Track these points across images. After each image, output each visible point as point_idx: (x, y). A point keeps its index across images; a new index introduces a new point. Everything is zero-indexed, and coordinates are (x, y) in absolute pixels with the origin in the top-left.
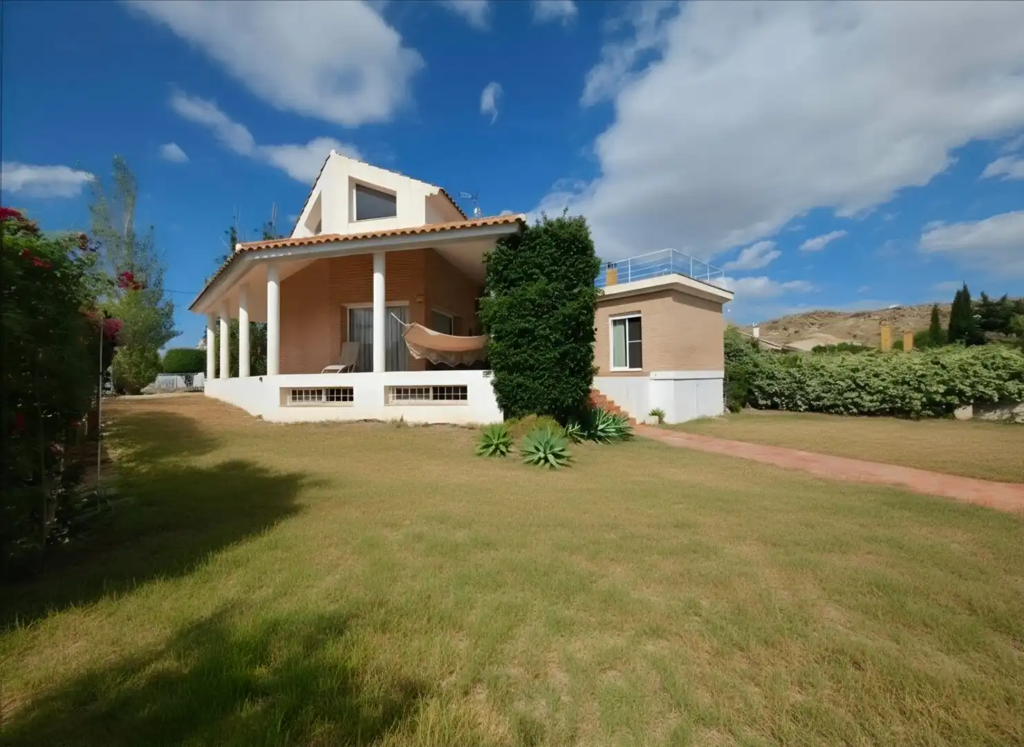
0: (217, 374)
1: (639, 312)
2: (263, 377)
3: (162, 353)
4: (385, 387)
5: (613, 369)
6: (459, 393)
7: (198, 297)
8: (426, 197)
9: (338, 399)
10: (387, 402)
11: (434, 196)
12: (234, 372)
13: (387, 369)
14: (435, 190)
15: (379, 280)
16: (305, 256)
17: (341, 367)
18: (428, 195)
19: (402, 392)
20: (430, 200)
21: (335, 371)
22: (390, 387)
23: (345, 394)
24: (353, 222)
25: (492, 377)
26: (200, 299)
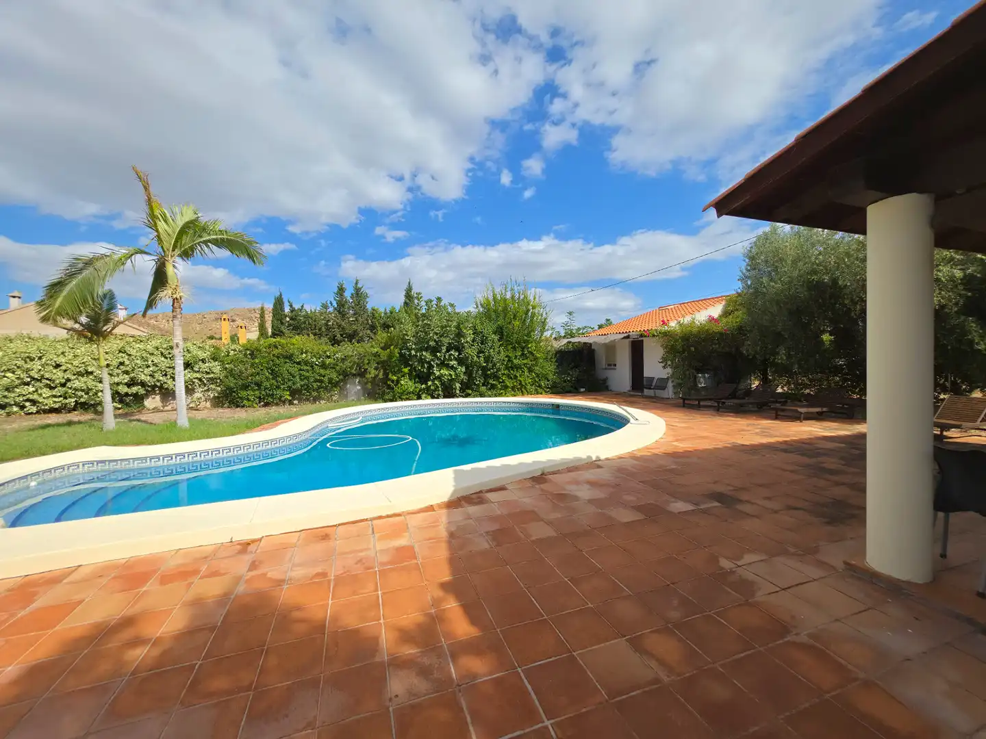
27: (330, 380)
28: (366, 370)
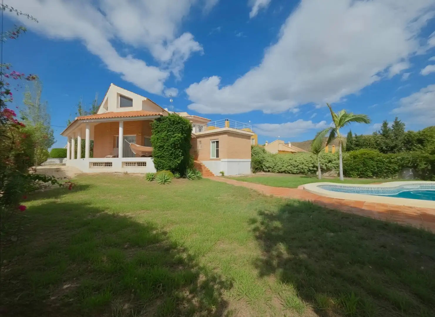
0: (70, 158)
1: (218, 139)
2: (84, 159)
3: (50, 150)
4: (122, 162)
5: (211, 158)
6: (144, 164)
7: (66, 129)
8: (143, 101)
9: (108, 166)
10: (123, 167)
11: (145, 101)
12: (76, 158)
13: (123, 157)
14: (145, 99)
15: (121, 130)
16: (97, 122)
17: (112, 156)
18: (143, 100)
19: (128, 164)
20: (144, 102)
21: (110, 157)
22: (124, 162)
23: (109, 164)
24: (119, 108)
25: (153, 160)
26: (65, 131)
27: (394, 169)
28: (418, 165)
